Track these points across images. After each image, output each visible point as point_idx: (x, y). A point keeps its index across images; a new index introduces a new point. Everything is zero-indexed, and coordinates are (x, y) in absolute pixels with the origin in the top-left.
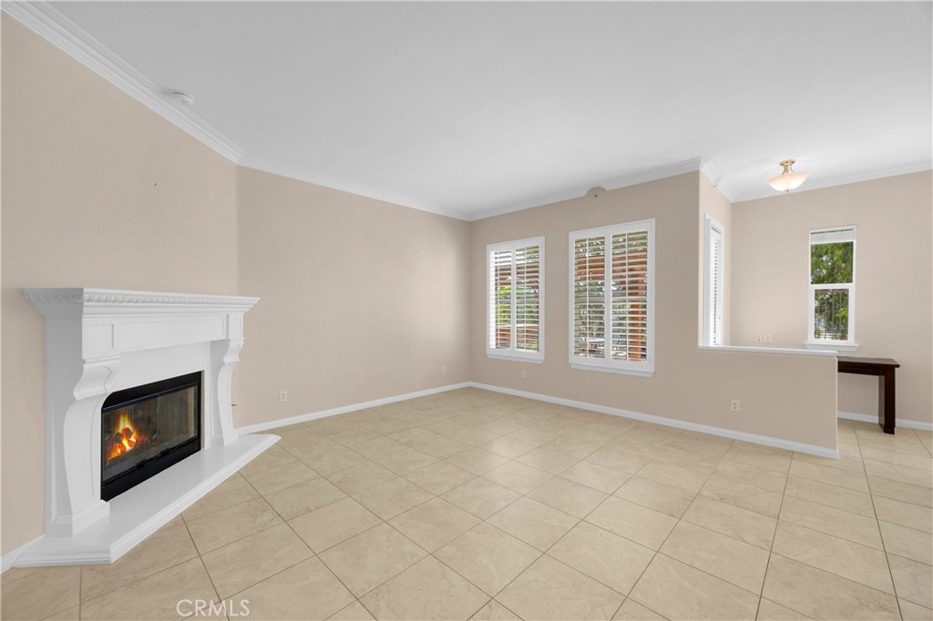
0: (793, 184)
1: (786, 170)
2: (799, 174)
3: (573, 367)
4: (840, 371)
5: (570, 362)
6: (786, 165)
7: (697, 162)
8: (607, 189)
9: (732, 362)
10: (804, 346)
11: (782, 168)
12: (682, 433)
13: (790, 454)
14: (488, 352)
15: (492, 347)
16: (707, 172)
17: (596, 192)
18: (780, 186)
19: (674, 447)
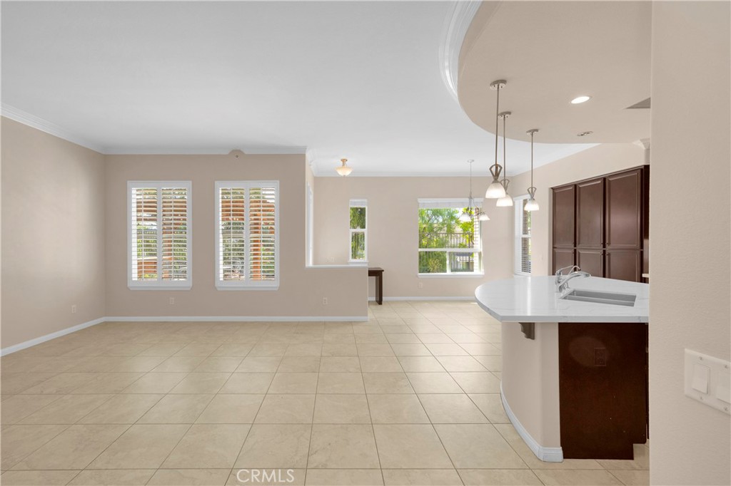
0: (347, 173)
1: (344, 164)
2: (349, 168)
3: (219, 289)
4: (369, 275)
5: (216, 285)
6: (344, 161)
7: (305, 148)
8: (246, 153)
9: (322, 274)
10: (348, 263)
11: (342, 162)
12: (298, 324)
13: (351, 323)
14: (130, 285)
15: (133, 279)
16: (309, 156)
17: (237, 153)
18: (341, 173)
19: (297, 333)
